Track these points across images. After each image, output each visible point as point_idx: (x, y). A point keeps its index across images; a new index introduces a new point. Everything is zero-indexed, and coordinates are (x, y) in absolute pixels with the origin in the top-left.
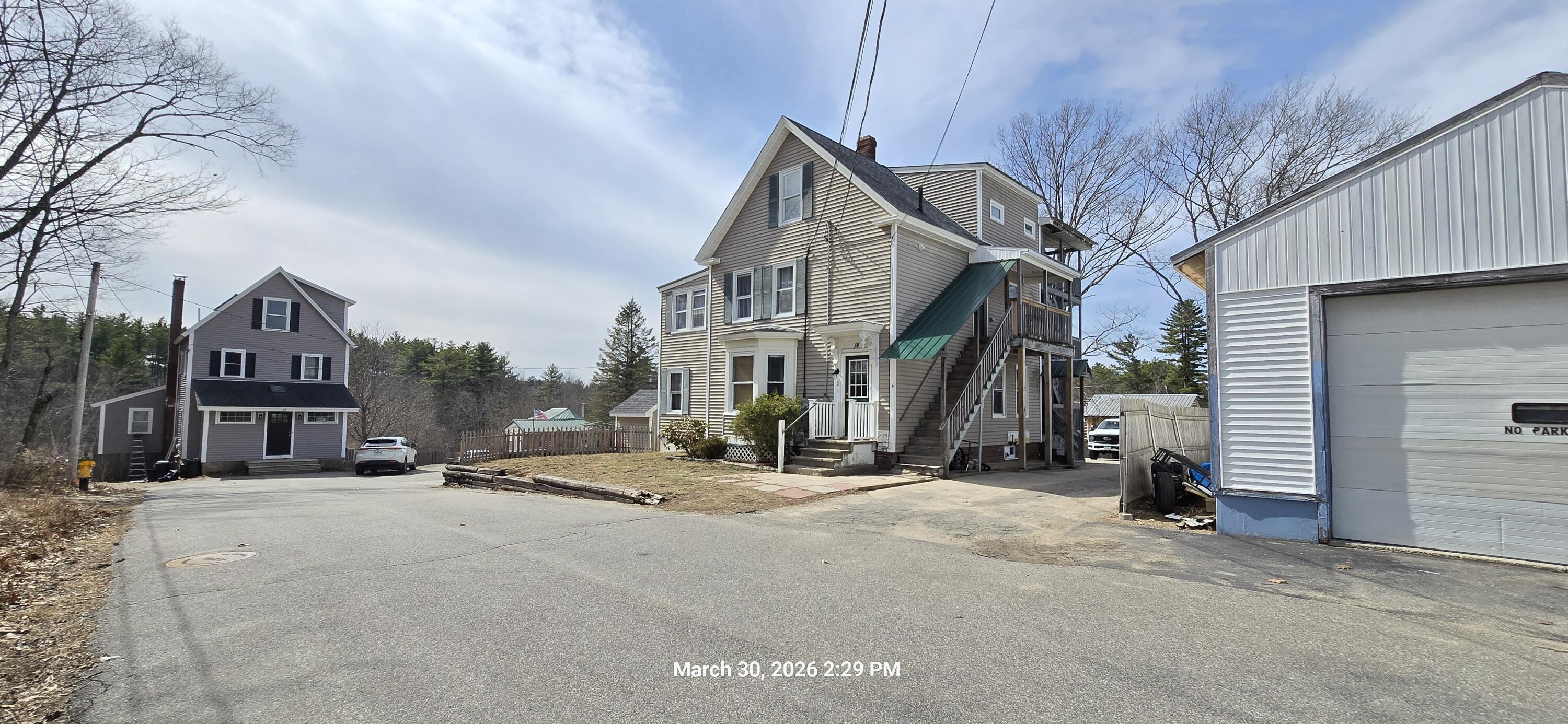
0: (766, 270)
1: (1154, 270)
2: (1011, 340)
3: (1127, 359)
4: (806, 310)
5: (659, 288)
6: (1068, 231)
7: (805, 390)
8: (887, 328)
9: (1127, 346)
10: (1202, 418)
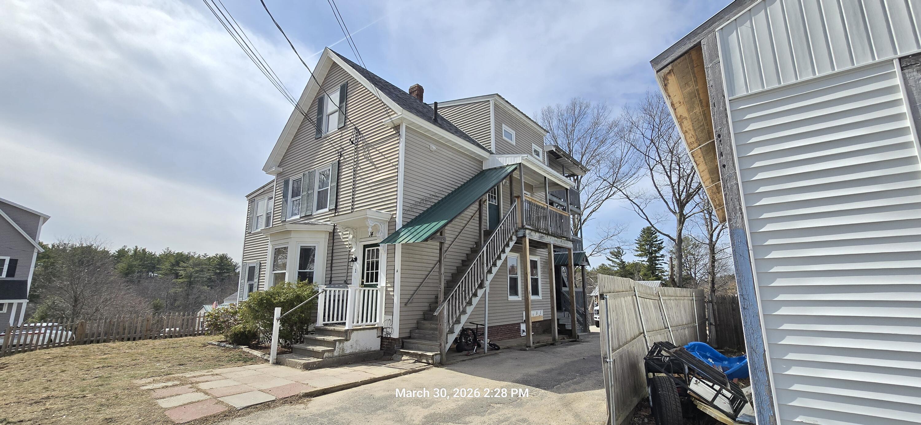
0: (311, 174)
1: (630, 200)
2: (517, 231)
3: (618, 261)
4: (336, 206)
5: (247, 197)
6: (567, 158)
7: (331, 277)
8: (394, 216)
9: (618, 254)
10: (682, 298)
